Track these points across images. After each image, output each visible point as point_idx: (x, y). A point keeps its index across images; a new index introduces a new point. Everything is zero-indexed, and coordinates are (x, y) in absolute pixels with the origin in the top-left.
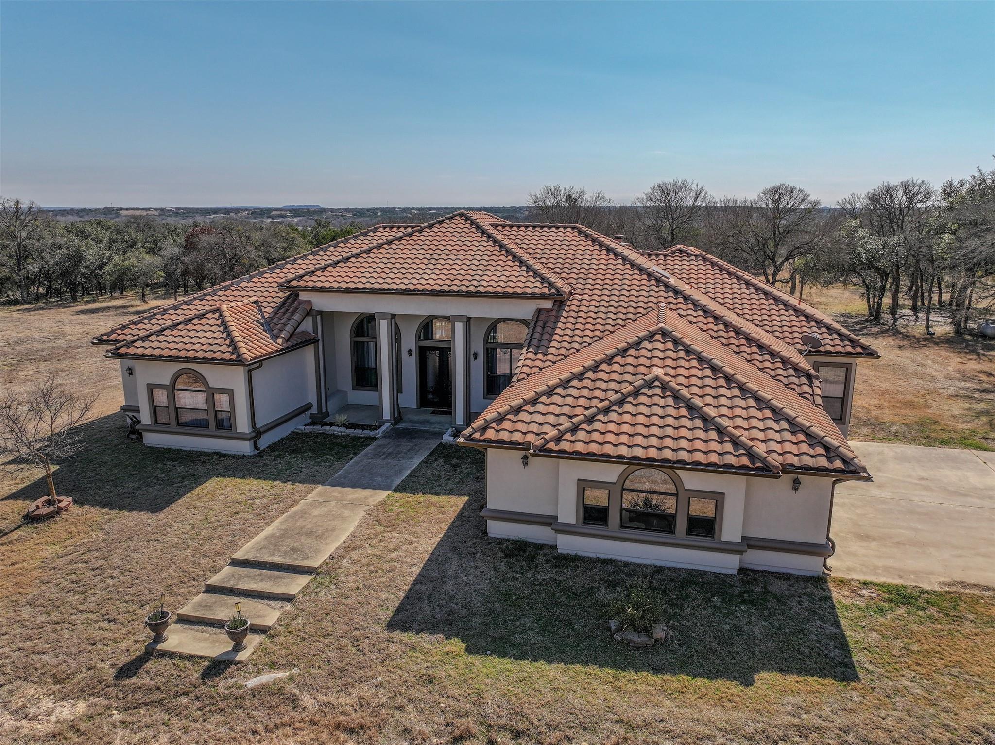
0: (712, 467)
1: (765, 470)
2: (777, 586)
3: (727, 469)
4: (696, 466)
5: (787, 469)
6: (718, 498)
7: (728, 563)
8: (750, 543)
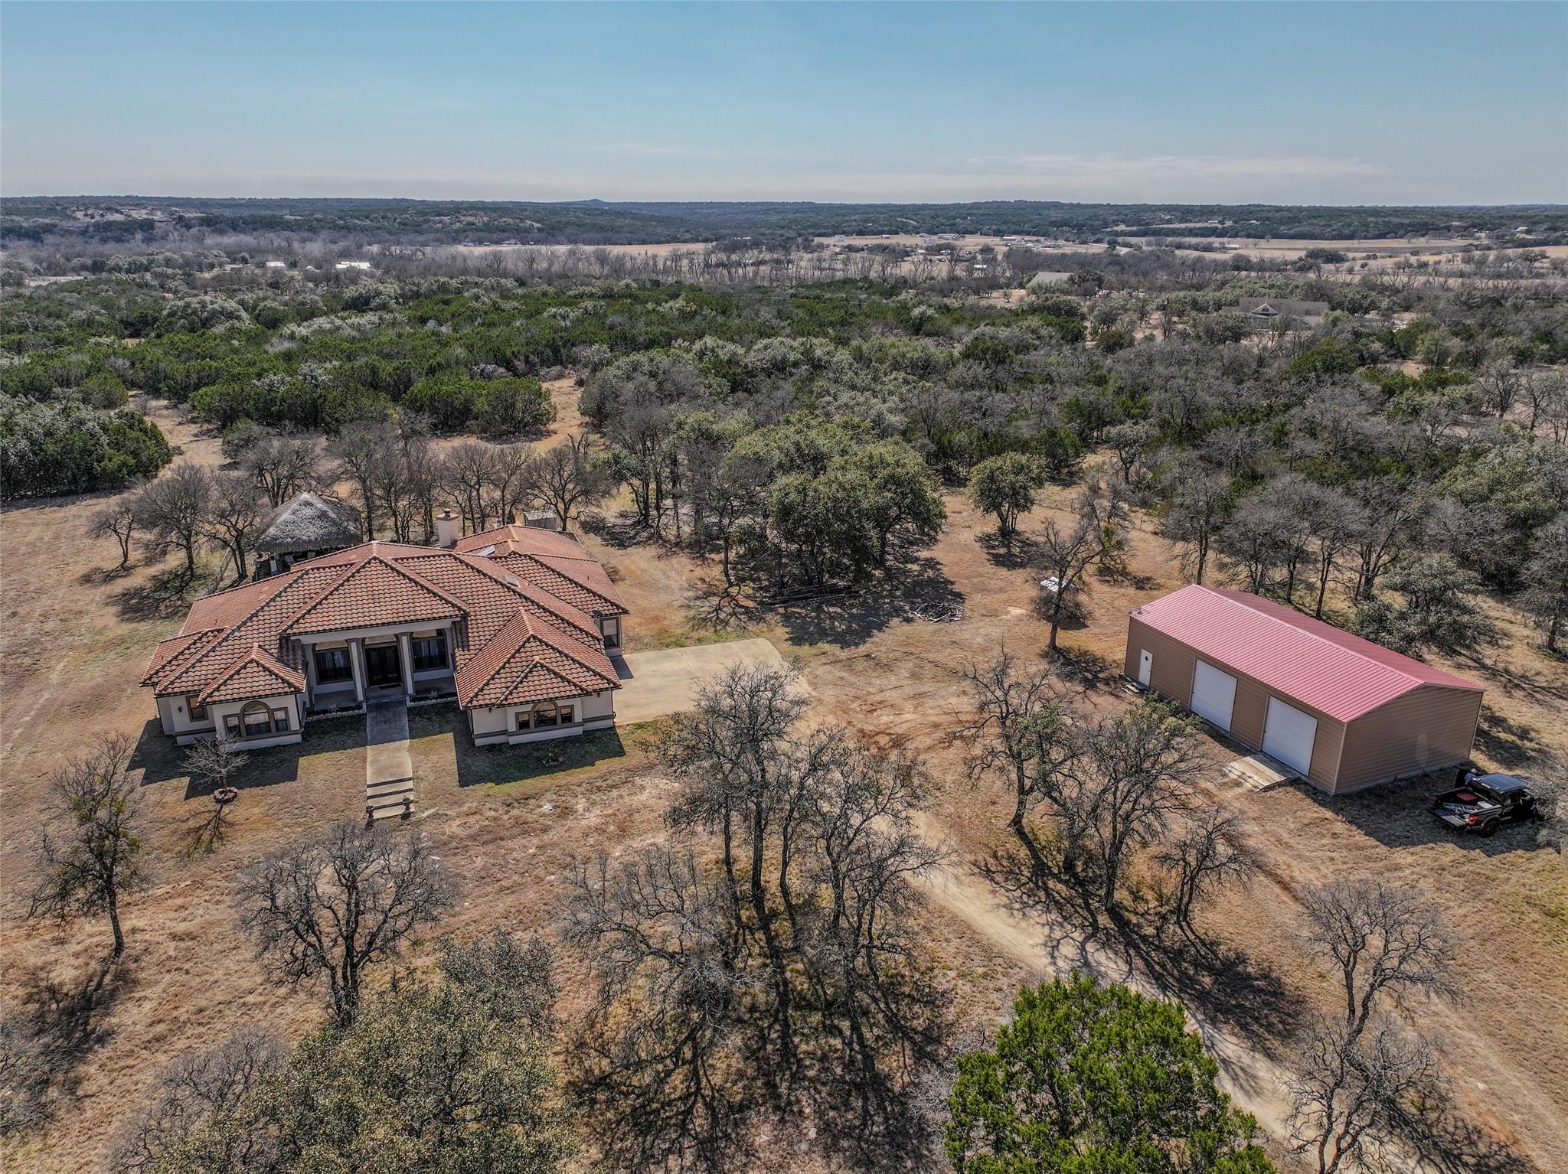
0: (568, 697)
1: (588, 694)
2: (598, 734)
3: (574, 696)
4: (562, 698)
5: (595, 691)
6: (572, 707)
7: (579, 730)
8: (585, 721)
